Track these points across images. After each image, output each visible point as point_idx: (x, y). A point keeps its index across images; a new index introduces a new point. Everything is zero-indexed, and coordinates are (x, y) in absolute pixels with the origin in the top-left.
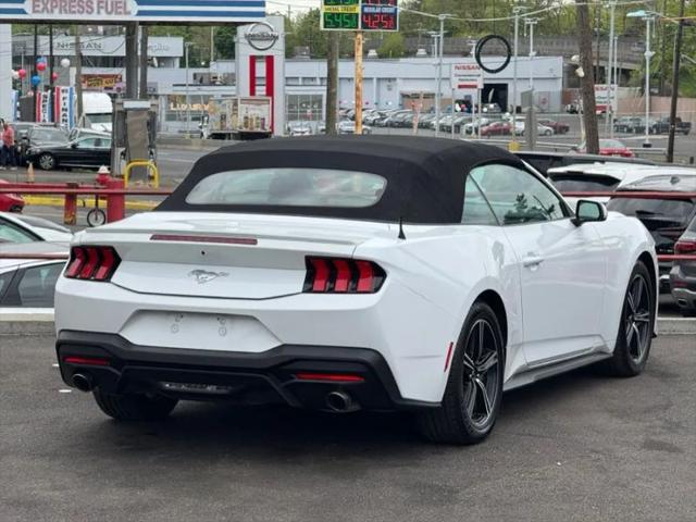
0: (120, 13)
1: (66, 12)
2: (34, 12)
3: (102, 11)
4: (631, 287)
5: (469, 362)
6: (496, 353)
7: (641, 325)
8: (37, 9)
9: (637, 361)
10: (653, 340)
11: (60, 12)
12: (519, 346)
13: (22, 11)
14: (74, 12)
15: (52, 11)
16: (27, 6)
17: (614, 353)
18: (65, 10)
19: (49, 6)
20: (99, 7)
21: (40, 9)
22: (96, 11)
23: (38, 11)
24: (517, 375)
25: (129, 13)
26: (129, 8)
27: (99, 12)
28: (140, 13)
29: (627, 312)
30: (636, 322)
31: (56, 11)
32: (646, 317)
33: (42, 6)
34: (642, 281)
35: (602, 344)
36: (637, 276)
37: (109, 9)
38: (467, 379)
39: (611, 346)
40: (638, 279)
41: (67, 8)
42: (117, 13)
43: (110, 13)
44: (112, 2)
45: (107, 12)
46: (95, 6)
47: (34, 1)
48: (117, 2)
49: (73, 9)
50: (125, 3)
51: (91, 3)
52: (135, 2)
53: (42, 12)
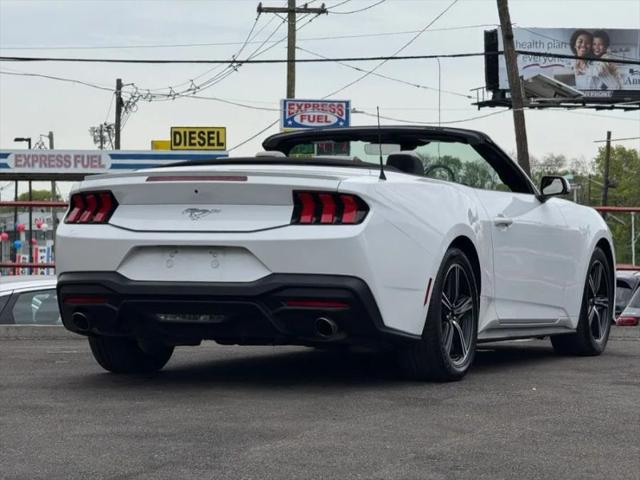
0: (95, 167)
2: (17, 166)
3: (79, 165)
4: (592, 270)
5: (446, 302)
6: (470, 300)
7: (602, 309)
8: (19, 163)
9: (599, 341)
10: (612, 327)
11: (41, 166)
12: (490, 300)
13: (6, 166)
14: (53, 166)
15: (33, 165)
16: (10, 161)
17: (577, 329)
18: (46, 165)
19: (30, 160)
20: (76, 162)
21: (22, 163)
22: (73, 165)
23: (20, 166)
24: (489, 330)
25: (103, 167)
26: (103, 163)
27: (76, 166)
28: (114, 166)
29: (588, 294)
30: (597, 306)
31: (37, 165)
32: (605, 302)
33: (23, 160)
34: (601, 267)
35: (566, 318)
36: (596, 261)
37: (85, 163)
38: (444, 319)
39: (575, 322)
40: (597, 265)
41: (47, 162)
42: (92, 167)
43: (86, 167)
44: (88, 157)
45: (84, 166)
46: (72, 161)
47: (16, 156)
48: (92, 157)
49: (52, 163)
50: (100, 157)
51: (69, 156)
52: (109, 157)
53: (24, 165)
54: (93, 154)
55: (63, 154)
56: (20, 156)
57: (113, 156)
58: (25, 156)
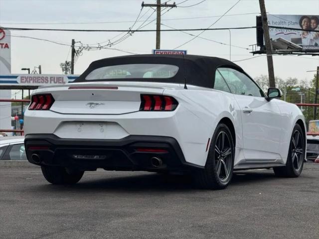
0: (60, 83)
1: (36, 82)
2: (22, 82)
3: (52, 82)
8: (23, 81)
11: (33, 82)
13: (16, 82)
14: (39, 82)
15: (30, 82)
16: (18, 80)
19: (28, 80)
20: (51, 80)
22: (49, 82)
23: (23, 82)
25: (65, 83)
26: (64, 80)
27: (51, 82)
28: (69, 82)
31: (32, 82)
33: (25, 79)
37: (56, 81)
41: (36, 80)
42: (59, 83)
43: (56, 83)
44: (57, 78)
45: (55, 82)
46: (49, 79)
47: (21, 77)
48: (59, 78)
49: (39, 81)
50: (63, 78)
51: (48, 78)
52: (67, 78)
53: (25, 82)
54: (60, 76)
55: (45, 76)
56: (23, 77)
57: (70, 78)
58: (25, 77)
